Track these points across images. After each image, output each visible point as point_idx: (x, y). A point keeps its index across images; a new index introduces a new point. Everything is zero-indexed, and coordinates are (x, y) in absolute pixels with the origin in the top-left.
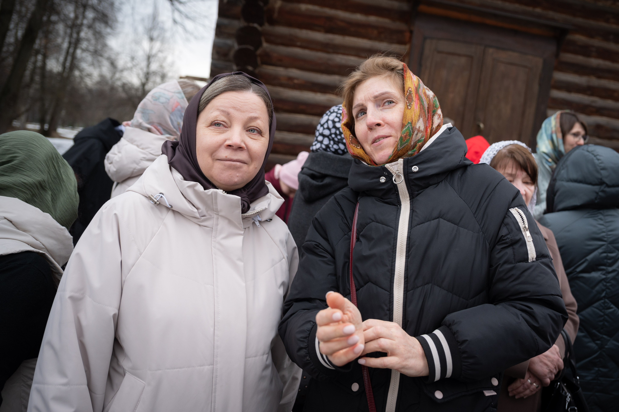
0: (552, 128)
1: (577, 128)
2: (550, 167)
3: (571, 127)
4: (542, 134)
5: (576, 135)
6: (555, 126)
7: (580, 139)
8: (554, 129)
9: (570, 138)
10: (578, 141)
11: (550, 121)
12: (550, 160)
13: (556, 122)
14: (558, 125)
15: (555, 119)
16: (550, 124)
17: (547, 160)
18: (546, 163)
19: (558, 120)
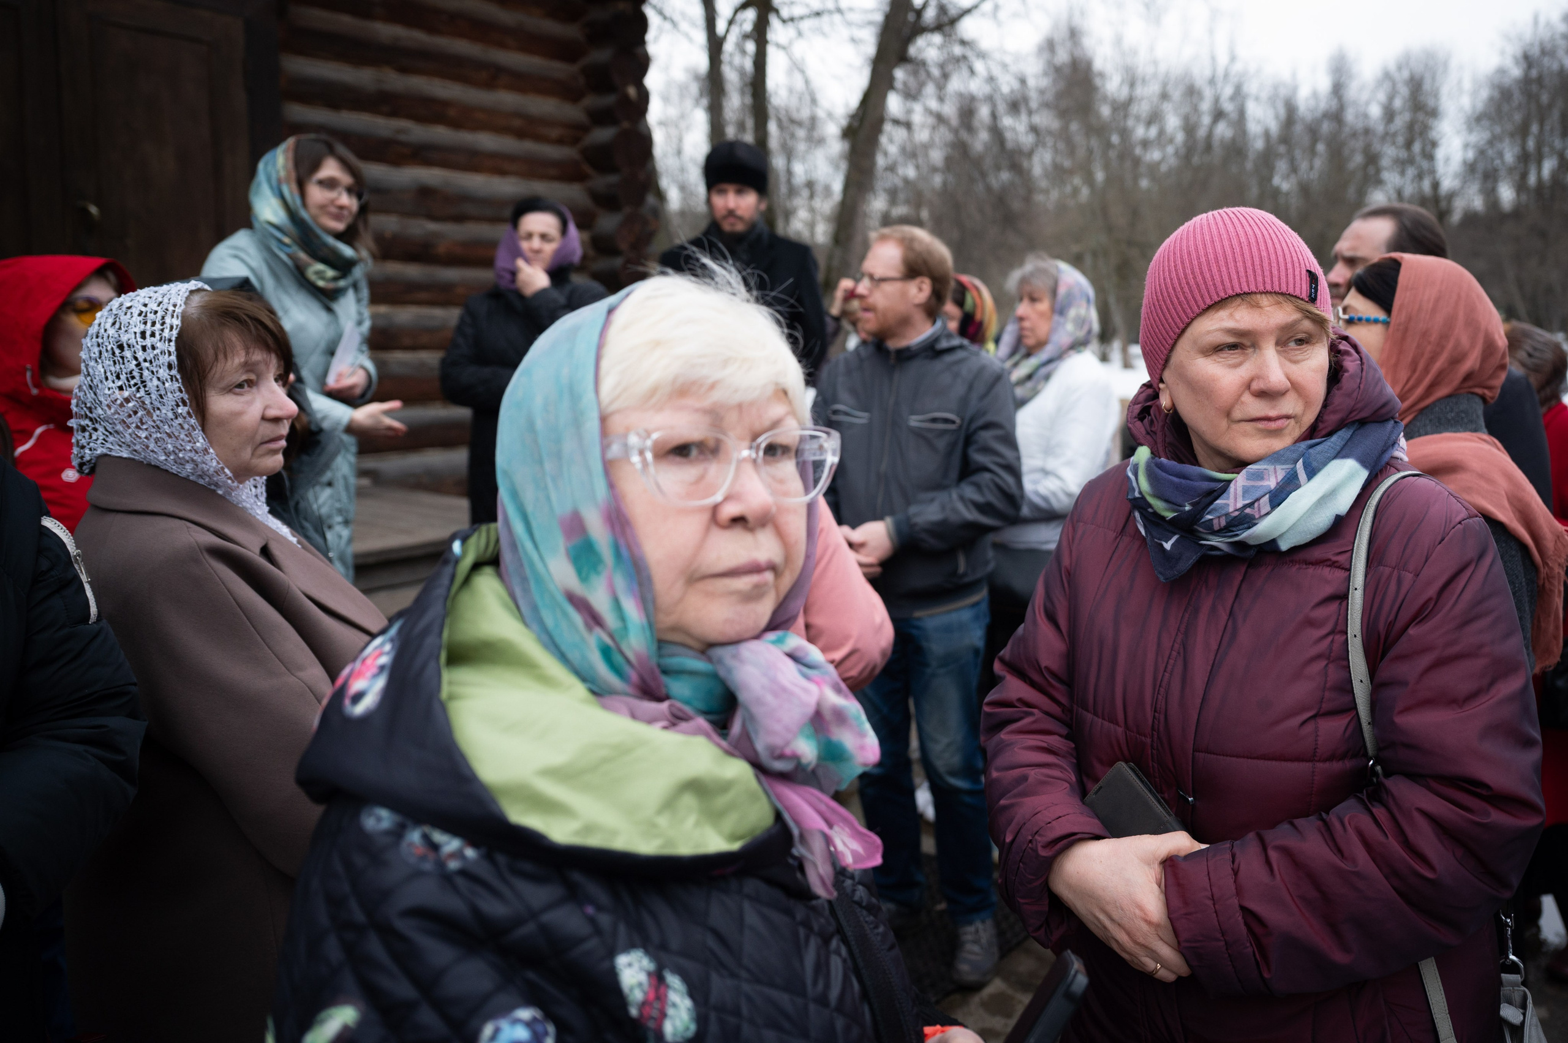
0: (278, 172)
1: (330, 169)
2: (289, 256)
3: (316, 166)
4: (259, 185)
5: (330, 184)
6: (285, 167)
7: (340, 194)
8: (282, 174)
9: (317, 194)
10: (337, 199)
11: (275, 157)
12: (287, 240)
13: (286, 159)
14: (291, 165)
15: (286, 151)
16: (274, 164)
17: (280, 241)
18: (281, 250)
19: (291, 155)
